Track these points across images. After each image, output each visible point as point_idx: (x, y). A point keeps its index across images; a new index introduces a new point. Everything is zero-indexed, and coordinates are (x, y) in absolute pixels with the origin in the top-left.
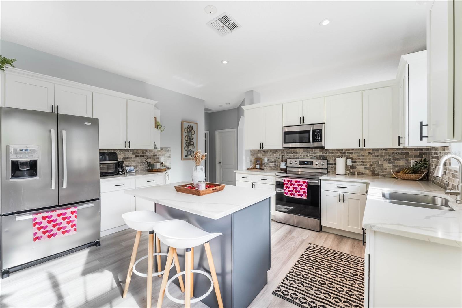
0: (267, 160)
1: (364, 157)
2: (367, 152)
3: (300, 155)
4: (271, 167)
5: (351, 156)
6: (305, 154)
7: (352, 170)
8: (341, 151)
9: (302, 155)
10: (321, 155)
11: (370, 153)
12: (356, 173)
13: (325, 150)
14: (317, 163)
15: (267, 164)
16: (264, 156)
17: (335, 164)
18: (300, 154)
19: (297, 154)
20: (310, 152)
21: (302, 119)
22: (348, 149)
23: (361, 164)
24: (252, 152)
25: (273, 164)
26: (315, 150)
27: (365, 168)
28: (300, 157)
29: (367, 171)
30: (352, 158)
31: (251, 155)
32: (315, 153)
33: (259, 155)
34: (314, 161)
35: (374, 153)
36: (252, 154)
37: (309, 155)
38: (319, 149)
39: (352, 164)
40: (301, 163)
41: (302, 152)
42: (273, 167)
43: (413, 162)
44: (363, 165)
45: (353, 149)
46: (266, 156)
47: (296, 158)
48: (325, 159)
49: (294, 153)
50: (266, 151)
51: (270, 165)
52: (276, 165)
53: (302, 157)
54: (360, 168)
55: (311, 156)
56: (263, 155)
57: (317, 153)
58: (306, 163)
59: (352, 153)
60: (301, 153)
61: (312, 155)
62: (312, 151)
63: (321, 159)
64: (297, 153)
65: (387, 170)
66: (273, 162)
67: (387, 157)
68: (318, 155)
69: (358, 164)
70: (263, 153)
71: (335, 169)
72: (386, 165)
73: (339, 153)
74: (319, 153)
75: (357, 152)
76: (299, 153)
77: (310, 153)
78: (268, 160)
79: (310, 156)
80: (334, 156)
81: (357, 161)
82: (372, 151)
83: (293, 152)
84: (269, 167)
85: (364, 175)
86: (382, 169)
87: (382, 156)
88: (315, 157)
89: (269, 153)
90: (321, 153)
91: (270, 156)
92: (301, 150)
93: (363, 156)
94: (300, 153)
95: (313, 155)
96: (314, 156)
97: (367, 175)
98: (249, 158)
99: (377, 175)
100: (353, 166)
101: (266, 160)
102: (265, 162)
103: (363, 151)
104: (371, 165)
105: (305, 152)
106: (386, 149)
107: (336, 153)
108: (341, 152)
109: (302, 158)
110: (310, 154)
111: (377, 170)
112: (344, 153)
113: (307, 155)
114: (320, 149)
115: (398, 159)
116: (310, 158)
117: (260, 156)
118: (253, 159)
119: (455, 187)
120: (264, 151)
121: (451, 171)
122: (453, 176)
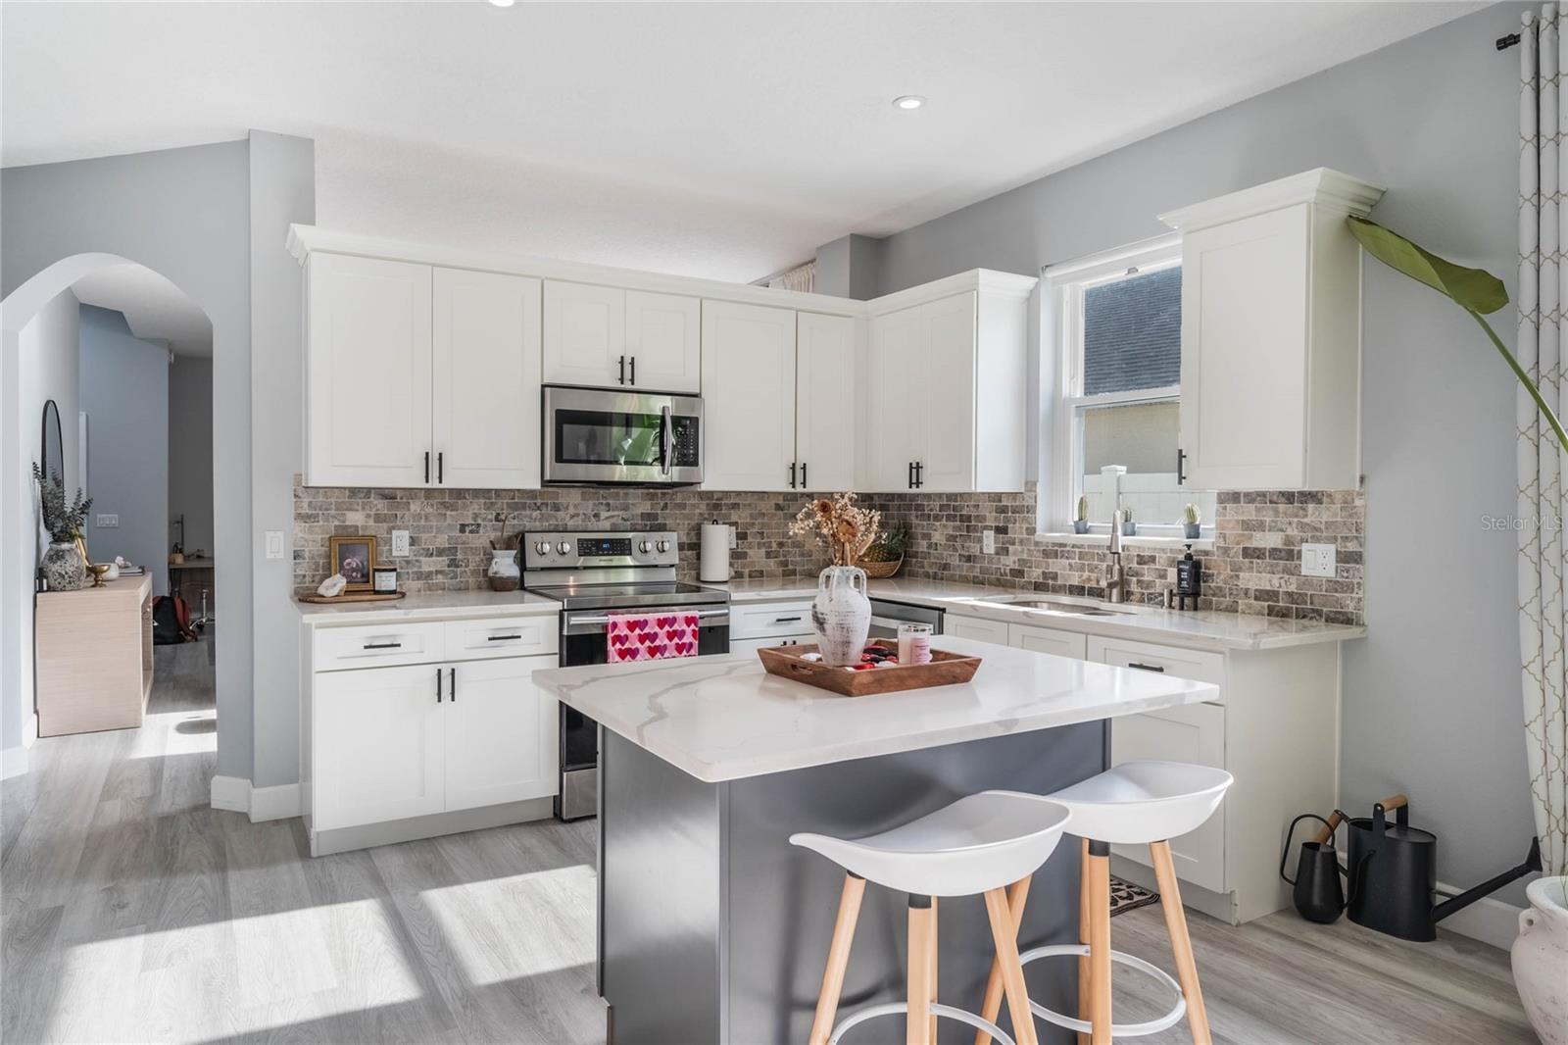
0: (407, 541)
1: (766, 520)
2: (773, 503)
3: (572, 517)
4: (429, 575)
5: (734, 518)
6: (590, 512)
7: (738, 565)
8: (709, 499)
9: (578, 515)
10: (648, 514)
11: (778, 507)
12: (746, 571)
13: (660, 495)
14: (648, 547)
15: (408, 562)
16: (390, 521)
17: (700, 547)
18: (571, 511)
19: (558, 510)
20: (611, 502)
21: (627, 366)
22: (727, 492)
23: (759, 543)
24: (306, 501)
25: (441, 562)
26: (626, 494)
27: (768, 555)
28: (571, 523)
29: (772, 564)
30: (737, 523)
31: (302, 517)
32: (626, 508)
33: (356, 518)
34: (632, 538)
35: (786, 507)
36: (306, 510)
37: (604, 514)
38: (640, 491)
39: (737, 544)
40: (589, 548)
41: (576, 502)
42: (440, 579)
44: (764, 544)
45: (739, 493)
46: (399, 523)
47: (552, 528)
48: (671, 528)
49: (547, 504)
50: (399, 494)
51: (426, 568)
52: (457, 566)
53: (577, 522)
55: (613, 520)
56: (378, 518)
57: (632, 504)
58: (605, 546)
59: (735, 506)
60: (576, 506)
61: (616, 513)
62: (617, 495)
63: (648, 528)
64: (556, 507)
65: (813, 558)
66: (440, 552)
68: (637, 515)
69: (750, 543)
70: (380, 505)
71: (697, 564)
75: (750, 505)
76: (567, 508)
77: (608, 505)
78: (413, 541)
79: (607, 518)
80: (686, 517)
81: (748, 531)
82: (784, 500)
83: (539, 502)
84: (418, 579)
85: (765, 578)
86: (803, 555)
88: (629, 523)
89: (415, 507)
90: (645, 507)
91: (423, 522)
93: (764, 514)
94: (571, 508)
95: (621, 513)
96: (623, 519)
97: (772, 576)
98: (280, 534)
99: (794, 573)
100: (739, 550)
101: (400, 544)
102: (395, 553)
103: (763, 499)
104: (781, 545)
105: (591, 503)
107: (693, 505)
108: (708, 505)
109: (578, 526)
110: (609, 511)
111: (794, 557)
112: (717, 507)
113: (596, 516)
114: (643, 491)
116: (607, 525)
117: (360, 524)
118: (314, 540)
119: (1055, 577)
120: (388, 495)
121: (1037, 544)
122: (1046, 554)
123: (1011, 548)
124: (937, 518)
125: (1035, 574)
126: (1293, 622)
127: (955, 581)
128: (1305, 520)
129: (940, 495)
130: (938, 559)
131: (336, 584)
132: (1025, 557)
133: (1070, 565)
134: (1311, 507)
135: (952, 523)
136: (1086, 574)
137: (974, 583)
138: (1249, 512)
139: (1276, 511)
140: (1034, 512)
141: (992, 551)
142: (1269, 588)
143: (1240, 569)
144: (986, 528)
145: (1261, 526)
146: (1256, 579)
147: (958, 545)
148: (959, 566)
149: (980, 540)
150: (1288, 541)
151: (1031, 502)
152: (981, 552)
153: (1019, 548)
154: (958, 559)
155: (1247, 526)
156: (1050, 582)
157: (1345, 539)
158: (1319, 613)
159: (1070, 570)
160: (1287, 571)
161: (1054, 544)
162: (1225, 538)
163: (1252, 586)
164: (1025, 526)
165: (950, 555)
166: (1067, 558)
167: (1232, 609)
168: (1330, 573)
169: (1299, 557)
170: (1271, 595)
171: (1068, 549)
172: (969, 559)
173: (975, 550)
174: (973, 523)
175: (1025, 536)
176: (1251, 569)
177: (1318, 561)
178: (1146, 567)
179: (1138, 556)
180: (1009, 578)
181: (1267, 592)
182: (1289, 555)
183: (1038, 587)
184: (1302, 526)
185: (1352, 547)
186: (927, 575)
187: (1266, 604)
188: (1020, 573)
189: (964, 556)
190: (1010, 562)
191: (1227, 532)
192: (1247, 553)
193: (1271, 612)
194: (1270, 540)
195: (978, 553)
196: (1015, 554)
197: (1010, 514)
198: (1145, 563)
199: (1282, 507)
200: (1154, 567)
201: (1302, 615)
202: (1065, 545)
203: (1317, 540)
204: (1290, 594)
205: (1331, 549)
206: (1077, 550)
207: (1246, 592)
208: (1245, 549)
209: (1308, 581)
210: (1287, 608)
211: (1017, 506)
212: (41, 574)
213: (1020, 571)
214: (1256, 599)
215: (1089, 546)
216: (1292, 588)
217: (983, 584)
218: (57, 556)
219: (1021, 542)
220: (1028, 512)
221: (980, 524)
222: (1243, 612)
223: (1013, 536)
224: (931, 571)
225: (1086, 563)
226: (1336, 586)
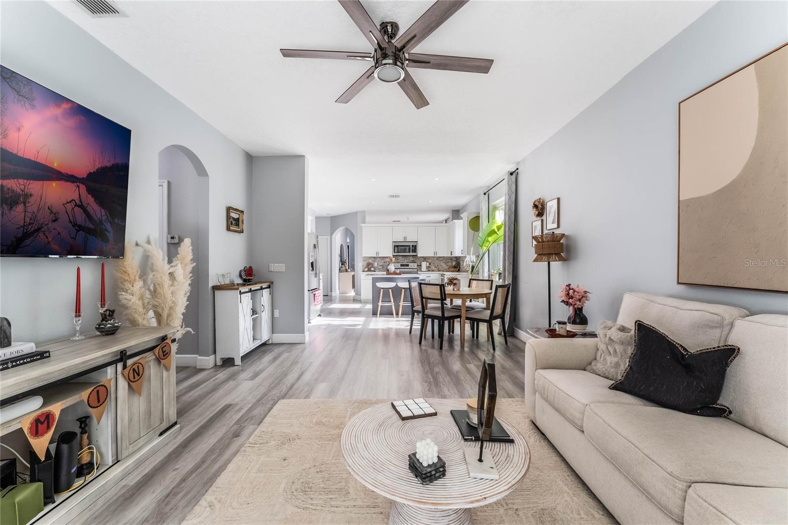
3: (401, 261)
4: (379, 269)
7: (429, 269)
12: (431, 270)
14: (412, 265)
15: (377, 267)
16: (374, 261)
17: (421, 266)
20: (407, 258)
21: (405, 238)
24: (364, 259)
25: (381, 267)
27: (435, 267)
29: (436, 269)
30: (429, 262)
31: (364, 261)
33: (370, 261)
34: (410, 264)
37: (405, 260)
39: (429, 265)
40: (402, 265)
43: (454, 263)
44: (434, 265)
46: (376, 261)
48: (416, 262)
50: (376, 258)
54: (433, 268)
56: (372, 261)
58: (405, 265)
59: (429, 259)
63: (413, 262)
66: (381, 266)
67: (444, 261)
68: (411, 261)
69: (432, 265)
71: (421, 269)
72: (444, 265)
73: (423, 259)
74: (411, 259)
75: (431, 259)
80: (420, 261)
81: (431, 263)
87: (442, 261)
89: (378, 259)
90: (413, 259)
91: (379, 261)
92: (401, 257)
95: (408, 260)
97: (436, 271)
98: (361, 263)
101: (376, 264)
102: (374, 265)
104: (437, 265)
106: (444, 257)
109: (403, 262)
111: (441, 268)
112: (425, 259)
114: (414, 257)
115: (448, 262)
118: (365, 264)
120: (374, 258)
131: (367, 269)
212: (340, 270)
218: (342, 267)
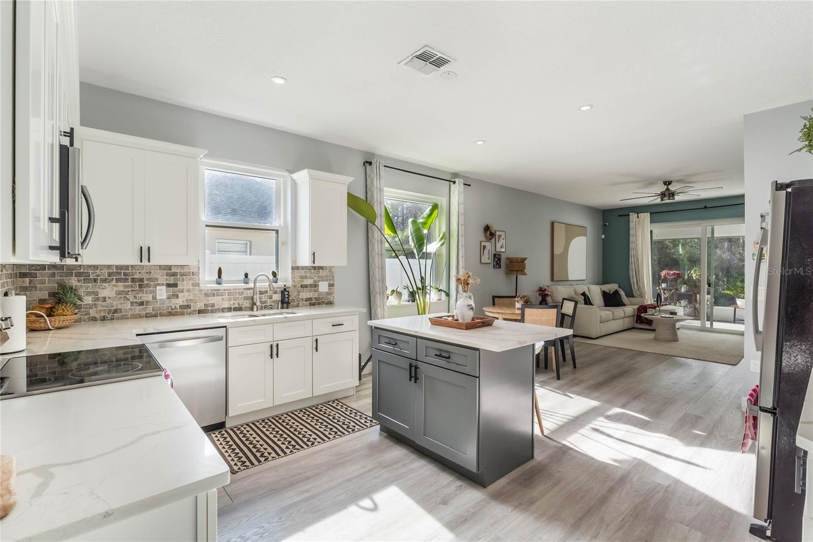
119: (213, 305)
121: (201, 291)
122: (207, 295)
123: (180, 295)
124: (105, 281)
125: (200, 306)
126: (317, 306)
127: (128, 318)
128: (319, 275)
129: (109, 267)
130: (107, 307)
132: (191, 298)
133: (222, 299)
134: (321, 271)
135: (122, 284)
136: (232, 302)
137: (146, 317)
138: (302, 273)
139: (311, 272)
140: (198, 275)
141: (164, 297)
142: (309, 297)
143: (300, 292)
144: (159, 285)
145: (306, 277)
146: (305, 295)
147: (130, 297)
148: (131, 309)
149: (154, 292)
150: (315, 281)
151: (195, 270)
152: (154, 298)
153: (187, 294)
154: (130, 305)
155: (301, 277)
156: (210, 308)
157: (330, 280)
158: (324, 302)
159: (222, 301)
160: (315, 291)
161: (213, 290)
162: (295, 282)
163: (304, 297)
164: (191, 282)
165: (121, 304)
166: (221, 296)
167: (298, 306)
168: (327, 290)
169: (318, 286)
170: (310, 299)
171: (221, 291)
172: (142, 304)
173: (149, 297)
174: (145, 282)
175: (191, 287)
176: (304, 292)
177: (323, 287)
178: (263, 295)
179: (260, 291)
180: (179, 310)
181: (309, 298)
182: (315, 286)
183: (200, 312)
184: (318, 277)
185: (332, 282)
186: (95, 319)
187: (308, 302)
188: (188, 307)
189: (136, 302)
190: (180, 301)
191: (295, 280)
192: (302, 286)
193: (310, 304)
194: (309, 282)
195: (151, 299)
196: (184, 297)
197: (179, 276)
198: (263, 294)
199: (312, 271)
200: (266, 295)
201: (319, 304)
202: (220, 290)
203: (323, 281)
204: (315, 298)
205: (327, 283)
206: (227, 292)
207: (302, 299)
208: (301, 285)
209: (320, 293)
210: (315, 303)
211: (184, 272)
213: (187, 306)
214: (306, 301)
215: (234, 289)
216: (316, 296)
217: (155, 316)
219: (189, 291)
220: (193, 275)
221: (152, 283)
222: (301, 306)
223: (182, 288)
224: (97, 316)
225: (232, 297)
226: (329, 294)
